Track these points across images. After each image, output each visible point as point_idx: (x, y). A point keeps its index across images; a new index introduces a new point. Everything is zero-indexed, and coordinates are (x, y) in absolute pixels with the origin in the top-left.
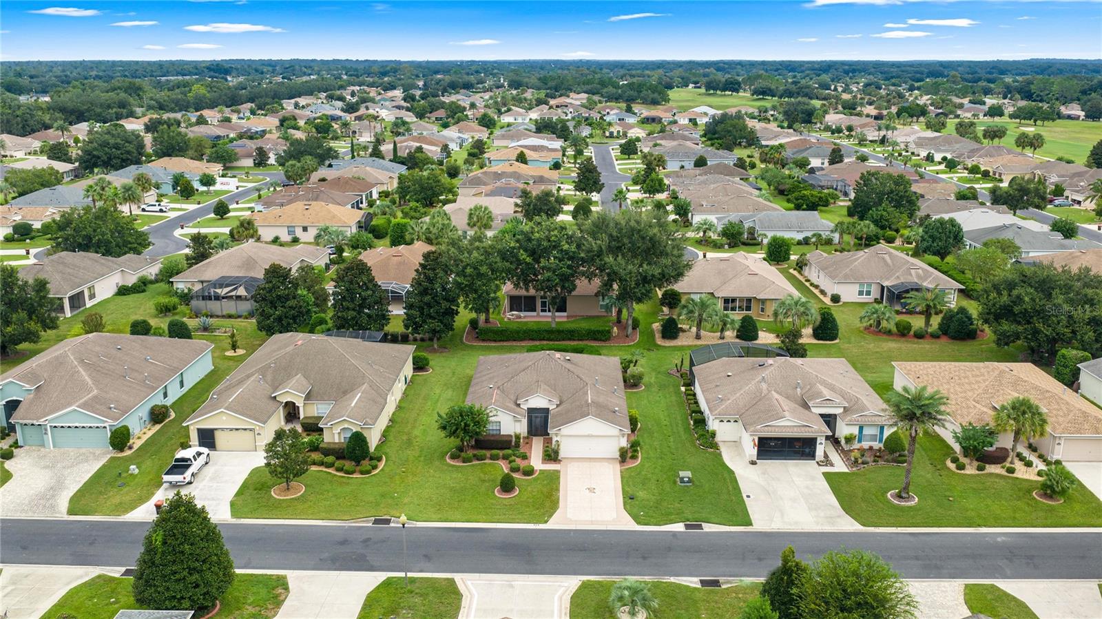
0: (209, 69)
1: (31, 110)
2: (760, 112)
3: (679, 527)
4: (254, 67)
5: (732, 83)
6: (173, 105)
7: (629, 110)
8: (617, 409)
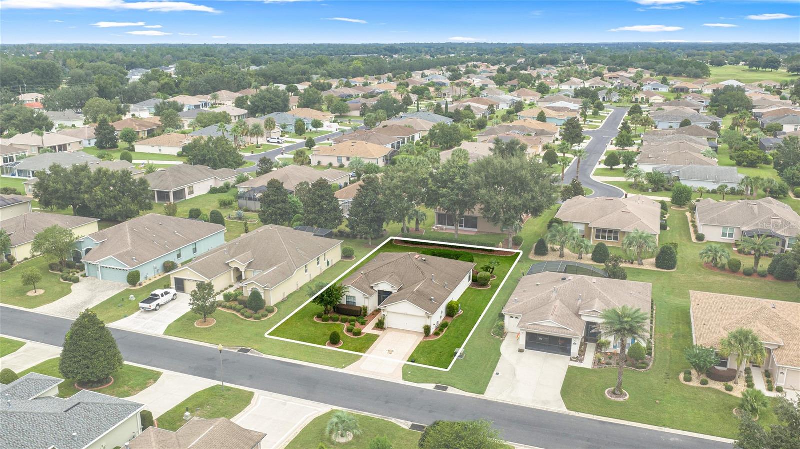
0: (385, 49)
1: (244, 75)
2: (782, 86)
3: (431, 386)
4: (416, 48)
5: (772, 62)
6: (338, 74)
7: (664, 82)
8: (433, 298)
